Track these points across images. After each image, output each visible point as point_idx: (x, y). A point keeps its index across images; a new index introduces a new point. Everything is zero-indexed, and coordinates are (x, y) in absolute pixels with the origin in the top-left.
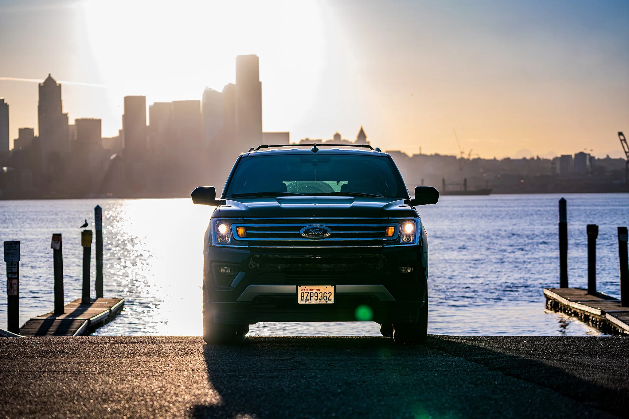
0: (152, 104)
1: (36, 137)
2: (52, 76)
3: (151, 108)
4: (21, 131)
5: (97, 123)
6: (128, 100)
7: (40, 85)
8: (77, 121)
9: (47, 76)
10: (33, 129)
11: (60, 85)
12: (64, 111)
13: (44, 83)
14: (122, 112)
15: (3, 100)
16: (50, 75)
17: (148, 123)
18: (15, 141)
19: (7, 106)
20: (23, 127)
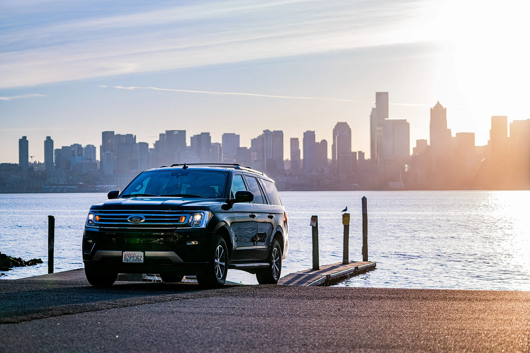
0: (512, 122)
1: (429, 146)
2: (440, 102)
3: (511, 124)
4: (418, 142)
5: (472, 136)
6: (494, 119)
7: (431, 109)
8: (457, 134)
9: (436, 103)
10: (426, 140)
11: (446, 108)
12: (448, 128)
13: (434, 107)
14: (490, 128)
15: (406, 120)
16: (438, 102)
17: (508, 136)
18: (414, 149)
19: (408, 124)
20: (419, 139)
